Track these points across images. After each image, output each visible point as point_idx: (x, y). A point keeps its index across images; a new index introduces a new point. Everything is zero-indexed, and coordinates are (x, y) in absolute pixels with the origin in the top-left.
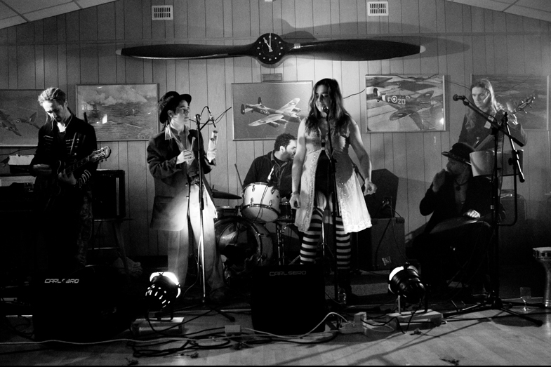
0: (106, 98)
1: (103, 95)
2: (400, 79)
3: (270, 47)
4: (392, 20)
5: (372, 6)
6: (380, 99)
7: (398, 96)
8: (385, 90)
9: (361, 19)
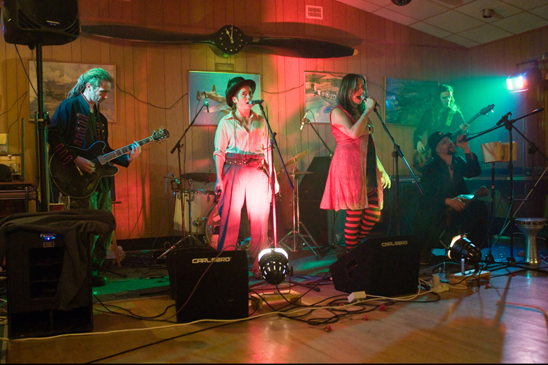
0: (61, 76)
1: (57, 73)
2: (333, 77)
3: (231, 38)
4: (325, 24)
5: (310, 9)
6: (316, 93)
7: (331, 92)
8: (320, 85)
9: (301, 21)
